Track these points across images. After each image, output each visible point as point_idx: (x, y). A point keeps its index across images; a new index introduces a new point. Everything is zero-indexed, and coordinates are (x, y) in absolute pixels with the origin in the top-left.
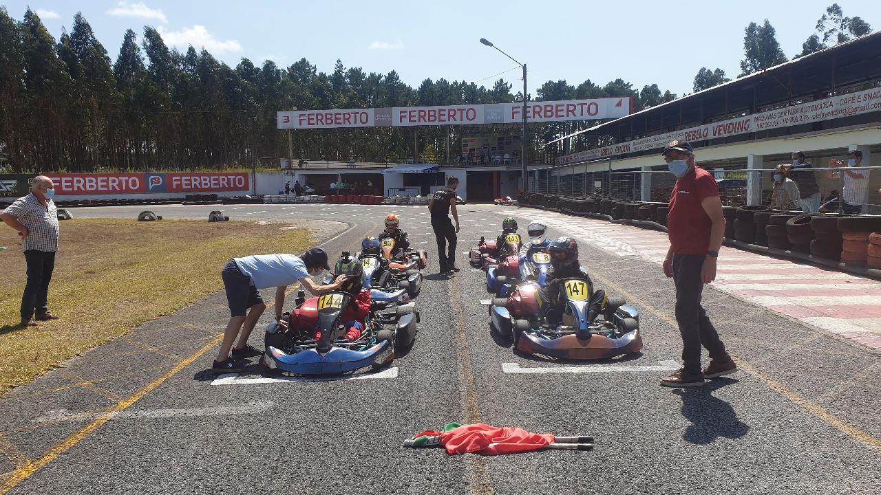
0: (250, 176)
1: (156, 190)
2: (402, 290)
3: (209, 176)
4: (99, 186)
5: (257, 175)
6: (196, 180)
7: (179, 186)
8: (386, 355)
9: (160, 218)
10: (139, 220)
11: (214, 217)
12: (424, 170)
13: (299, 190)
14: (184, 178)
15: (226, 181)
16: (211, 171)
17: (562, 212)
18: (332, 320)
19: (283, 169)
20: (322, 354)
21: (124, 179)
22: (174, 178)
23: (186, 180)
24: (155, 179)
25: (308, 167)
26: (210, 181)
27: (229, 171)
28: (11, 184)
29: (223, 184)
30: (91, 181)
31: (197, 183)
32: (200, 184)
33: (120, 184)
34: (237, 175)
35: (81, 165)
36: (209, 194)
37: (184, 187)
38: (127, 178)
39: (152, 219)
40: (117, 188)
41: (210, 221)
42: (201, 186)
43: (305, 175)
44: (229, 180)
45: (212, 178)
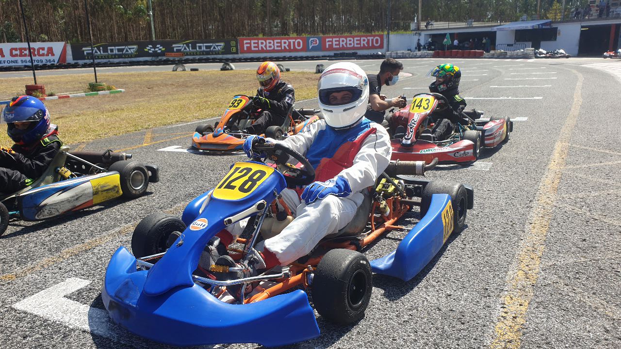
0: (385, 37)
1: (314, 49)
3: (353, 37)
4: (275, 46)
5: (391, 36)
6: (342, 41)
7: (331, 46)
9: (288, 70)
11: (319, 70)
12: (533, 26)
14: (334, 39)
15: (366, 41)
19: (412, 31)
21: (292, 41)
22: (327, 40)
24: (313, 40)
25: (433, 28)
26: (354, 42)
28: (220, 45)
30: (270, 43)
31: (344, 43)
32: (346, 44)
33: (289, 45)
34: (374, 36)
37: (334, 46)
38: (294, 40)
40: (287, 48)
41: (316, 73)
42: (347, 46)
43: (430, 35)
44: (368, 40)
45: (355, 39)
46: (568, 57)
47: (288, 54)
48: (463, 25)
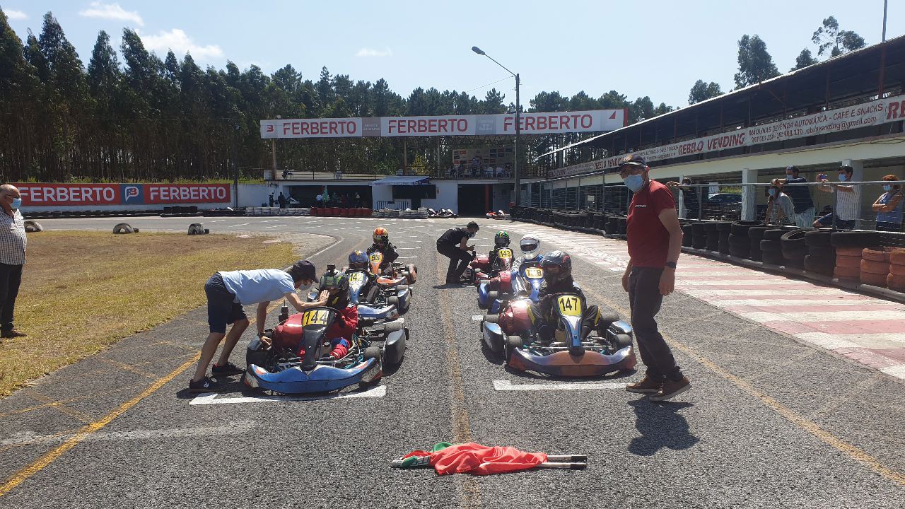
0: (231, 187)
1: (132, 201)
2: (391, 307)
3: (189, 186)
4: (71, 197)
5: (240, 187)
6: (174, 191)
7: (157, 197)
8: (374, 372)
9: (137, 231)
10: (114, 233)
11: (194, 230)
12: (414, 182)
13: (283, 202)
14: (162, 189)
15: (207, 192)
16: (190, 182)
17: (555, 227)
18: (317, 337)
19: (266, 180)
20: (306, 372)
21: (98, 190)
22: (151, 189)
23: (164, 191)
24: (131, 189)
25: (292, 179)
26: (189, 193)
27: (210, 182)
29: (203, 196)
30: (63, 192)
31: (176, 194)
32: (179, 195)
33: (94, 195)
34: (218, 186)
35: (52, 173)
36: (188, 205)
37: (162, 198)
38: (101, 189)
39: (128, 232)
40: (91, 199)
41: (189, 234)
42: (180, 198)
43: (290, 186)
44: (210, 191)
45: (192, 189)
46: (455, 217)
47: (93, 208)
48: (330, 176)
